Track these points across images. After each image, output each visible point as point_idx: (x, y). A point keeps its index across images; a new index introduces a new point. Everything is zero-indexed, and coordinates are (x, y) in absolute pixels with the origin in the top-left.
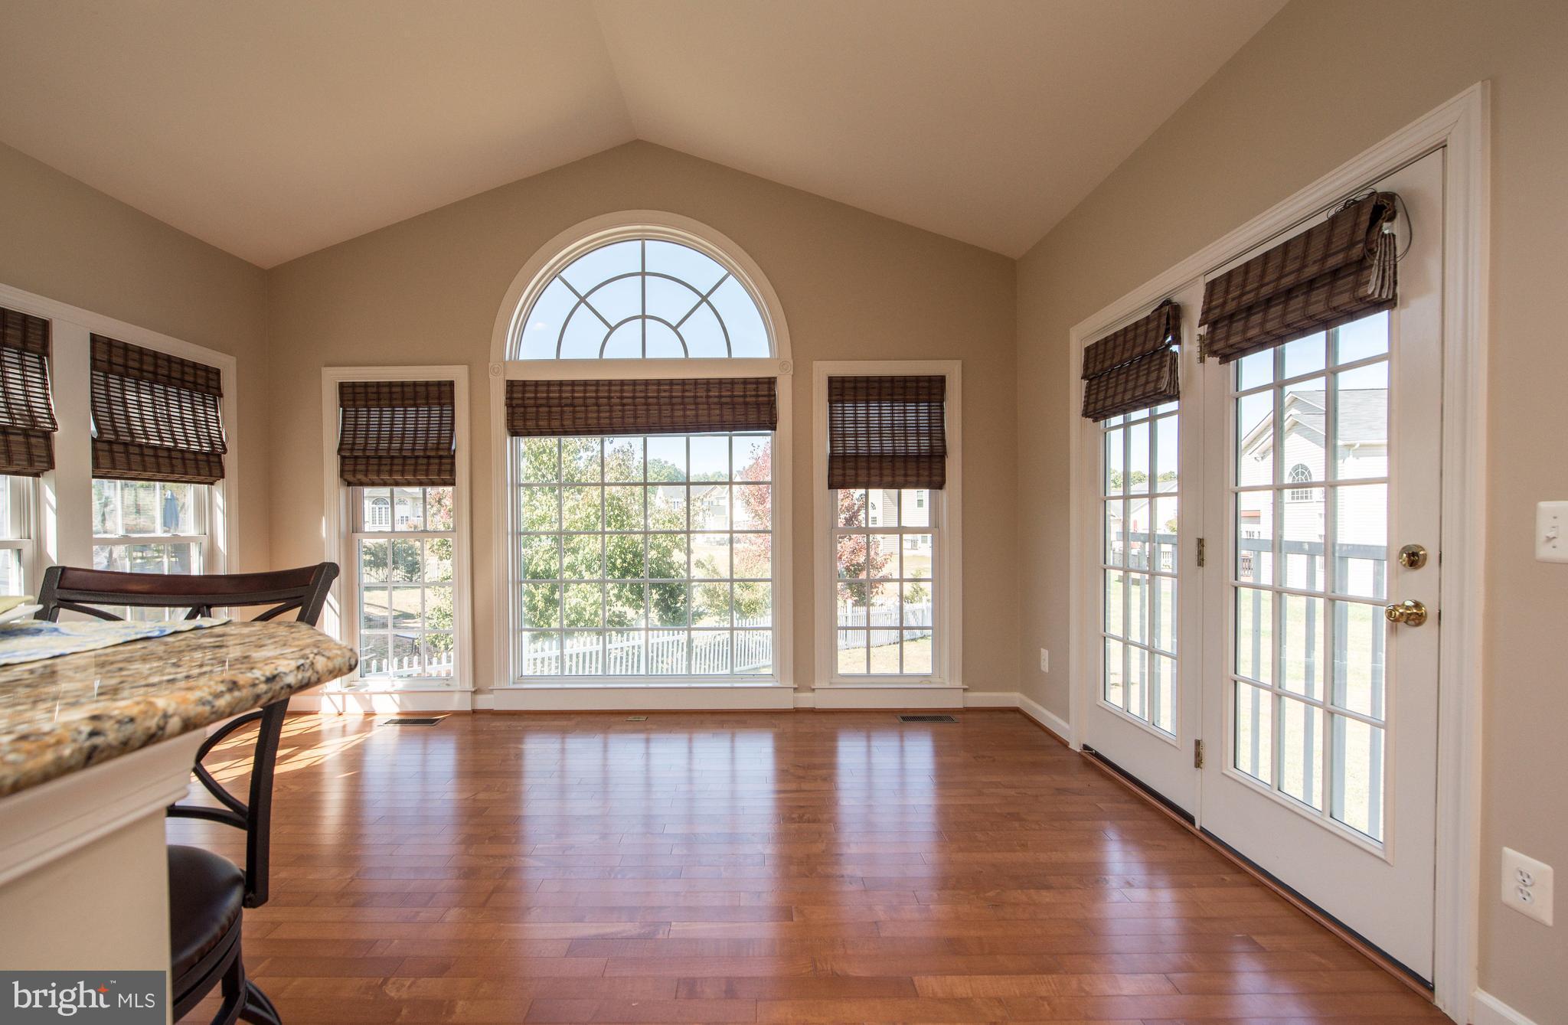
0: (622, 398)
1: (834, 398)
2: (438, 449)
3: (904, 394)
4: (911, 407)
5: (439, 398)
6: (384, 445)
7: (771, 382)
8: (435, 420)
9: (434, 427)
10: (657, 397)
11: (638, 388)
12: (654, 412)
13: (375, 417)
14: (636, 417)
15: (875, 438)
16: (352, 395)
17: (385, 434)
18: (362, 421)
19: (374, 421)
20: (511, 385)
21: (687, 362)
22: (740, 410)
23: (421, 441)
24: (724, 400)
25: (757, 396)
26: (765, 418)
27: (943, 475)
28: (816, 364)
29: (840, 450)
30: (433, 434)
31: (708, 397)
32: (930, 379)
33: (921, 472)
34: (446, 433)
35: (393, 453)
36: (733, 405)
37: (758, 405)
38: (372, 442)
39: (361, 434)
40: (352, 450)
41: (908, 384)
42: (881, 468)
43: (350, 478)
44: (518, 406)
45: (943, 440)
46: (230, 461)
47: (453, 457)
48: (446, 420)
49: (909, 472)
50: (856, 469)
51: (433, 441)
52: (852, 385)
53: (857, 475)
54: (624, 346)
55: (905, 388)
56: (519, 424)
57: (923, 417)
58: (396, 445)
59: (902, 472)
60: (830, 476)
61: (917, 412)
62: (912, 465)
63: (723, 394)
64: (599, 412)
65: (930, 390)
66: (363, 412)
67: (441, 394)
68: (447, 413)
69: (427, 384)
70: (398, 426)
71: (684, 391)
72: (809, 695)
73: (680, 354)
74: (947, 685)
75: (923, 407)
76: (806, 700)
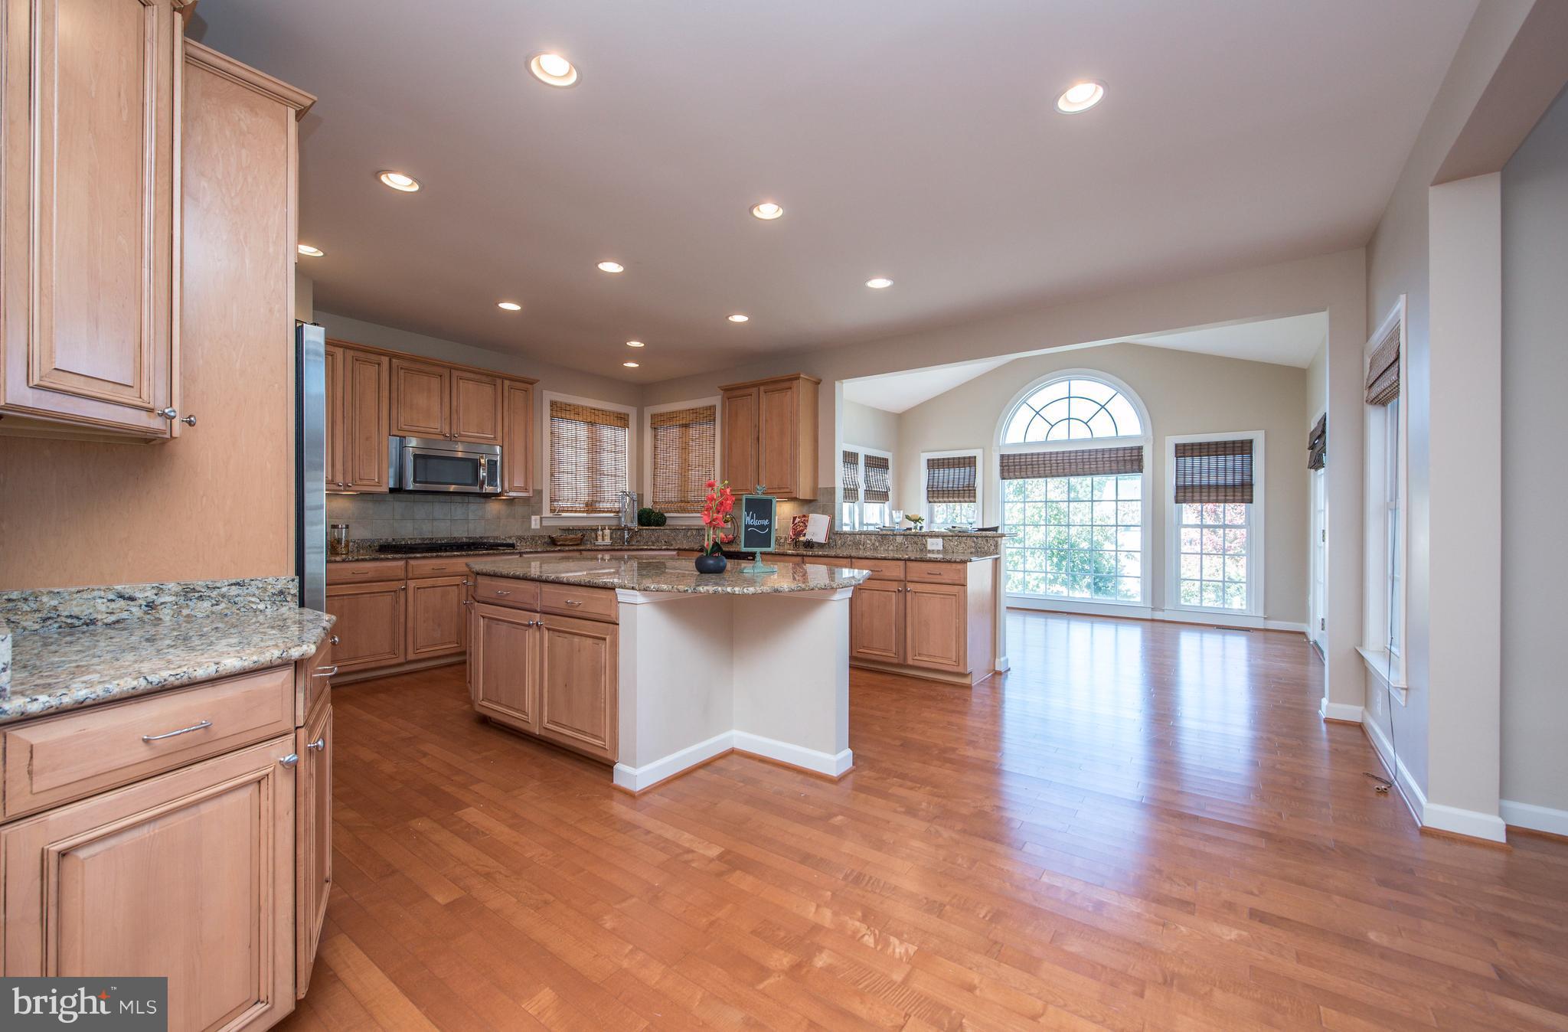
0: (1057, 460)
1: (1179, 455)
2: (969, 487)
3: (1225, 451)
4: (1230, 458)
5: (969, 464)
6: (945, 485)
7: (1140, 449)
8: (967, 474)
9: (967, 477)
10: (1076, 459)
11: (1066, 455)
12: (1073, 467)
13: (942, 474)
14: (1064, 469)
15: (1205, 475)
16: (933, 464)
17: (946, 481)
18: (936, 475)
19: (941, 475)
20: (1002, 457)
21: (1093, 440)
22: (1121, 464)
23: (961, 483)
24: (1112, 459)
25: (1131, 456)
26: (1135, 467)
27: (1252, 496)
28: (1167, 438)
29: (1181, 483)
30: (967, 480)
31: (1103, 458)
32: (1242, 442)
33: (1236, 494)
34: (972, 479)
35: (949, 489)
36: (1118, 462)
37: (1132, 461)
38: (941, 484)
39: (936, 480)
40: (932, 488)
41: (1227, 446)
42: (1209, 492)
43: (931, 500)
44: (1006, 466)
45: (1251, 476)
46: (890, 494)
47: (975, 490)
48: (972, 473)
49: (1228, 494)
50: (1193, 492)
51: (966, 483)
52: (1190, 448)
53: (1193, 496)
54: (1059, 433)
55: (1225, 447)
56: (1006, 474)
57: (1238, 463)
58: (951, 485)
59: (1223, 494)
60: (1176, 497)
61: (1234, 460)
62: (1230, 492)
63: (1112, 456)
64: (1045, 467)
65: (1244, 448)
66: (936, 471)
67: (970, 462)
68: (973, 470)
69: (964, 458)
70: (951, 477)
71: (1090, 455)
72: (1161, 613)
73: (1090, 436)
74: (1254, 615)
75: (1238, 457)
76: (1159, 615)
